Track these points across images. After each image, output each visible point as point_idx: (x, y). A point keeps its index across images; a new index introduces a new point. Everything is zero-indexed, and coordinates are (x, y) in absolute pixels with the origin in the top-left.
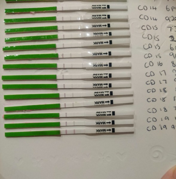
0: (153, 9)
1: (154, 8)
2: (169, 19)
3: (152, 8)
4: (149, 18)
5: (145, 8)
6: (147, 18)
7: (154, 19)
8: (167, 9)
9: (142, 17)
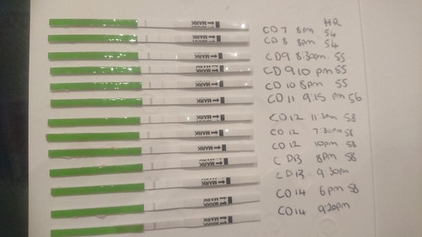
0: (300, 193)
1: (302, 191)
2: (323, 210)
3: (298, 192)
4: (294, 212)
5: (288, 194)
6: (289, 211)
7: (302, 212)
8: (321, 191)
9: (282, 211)
